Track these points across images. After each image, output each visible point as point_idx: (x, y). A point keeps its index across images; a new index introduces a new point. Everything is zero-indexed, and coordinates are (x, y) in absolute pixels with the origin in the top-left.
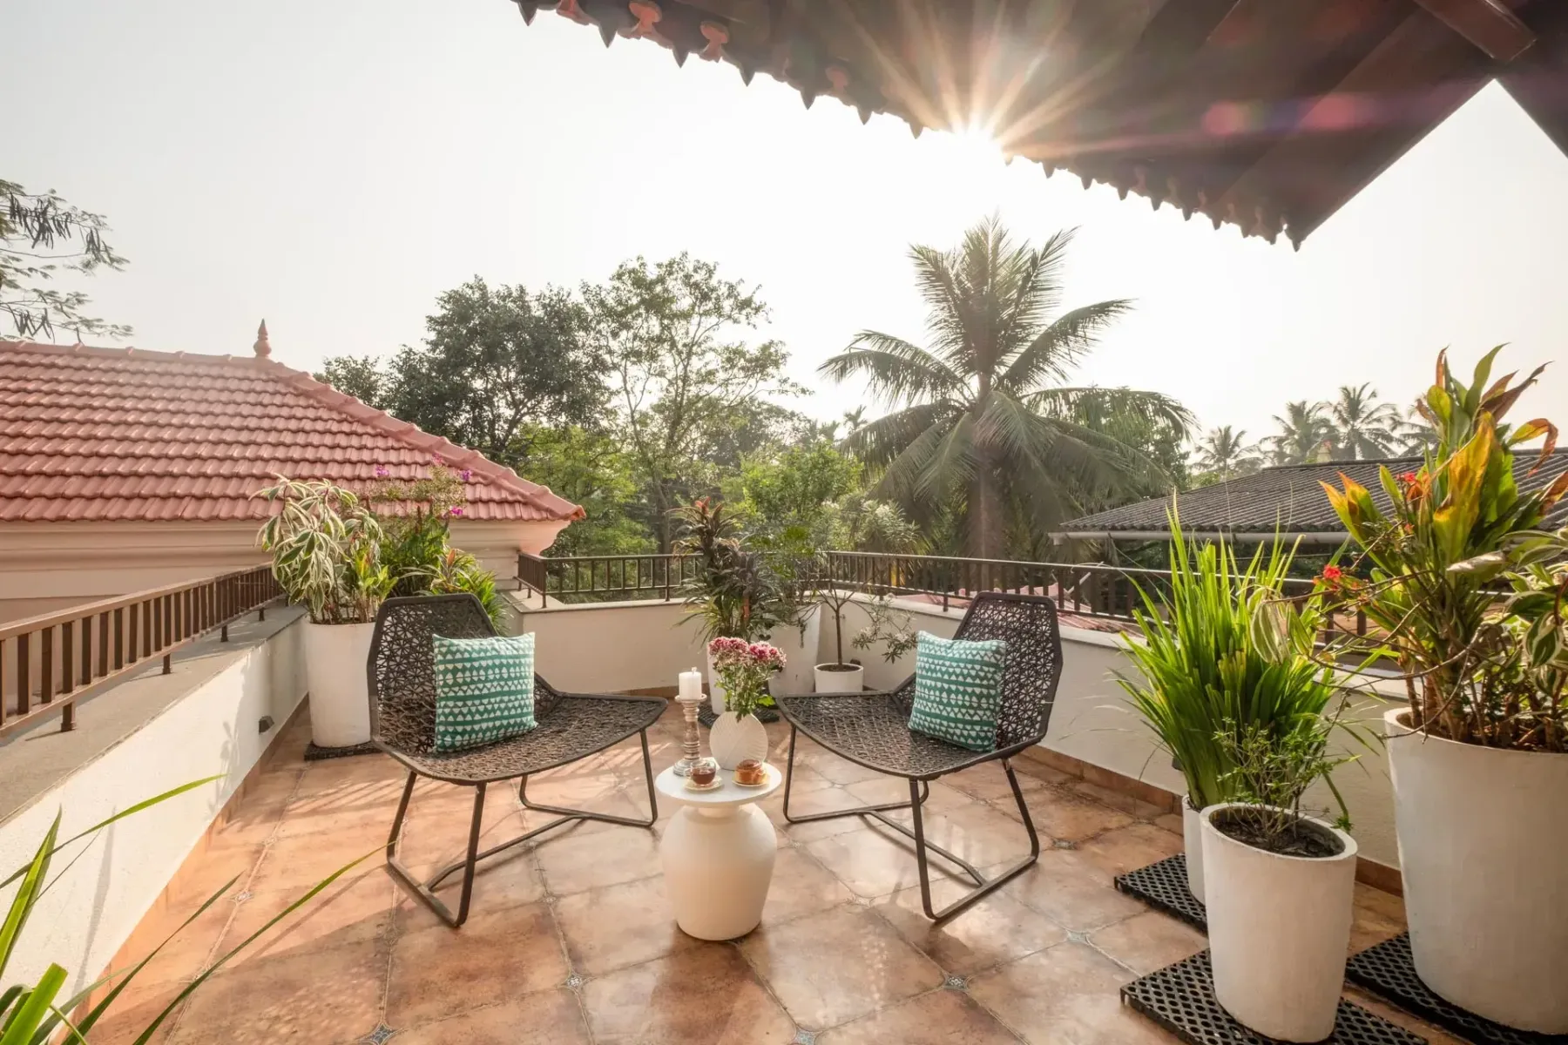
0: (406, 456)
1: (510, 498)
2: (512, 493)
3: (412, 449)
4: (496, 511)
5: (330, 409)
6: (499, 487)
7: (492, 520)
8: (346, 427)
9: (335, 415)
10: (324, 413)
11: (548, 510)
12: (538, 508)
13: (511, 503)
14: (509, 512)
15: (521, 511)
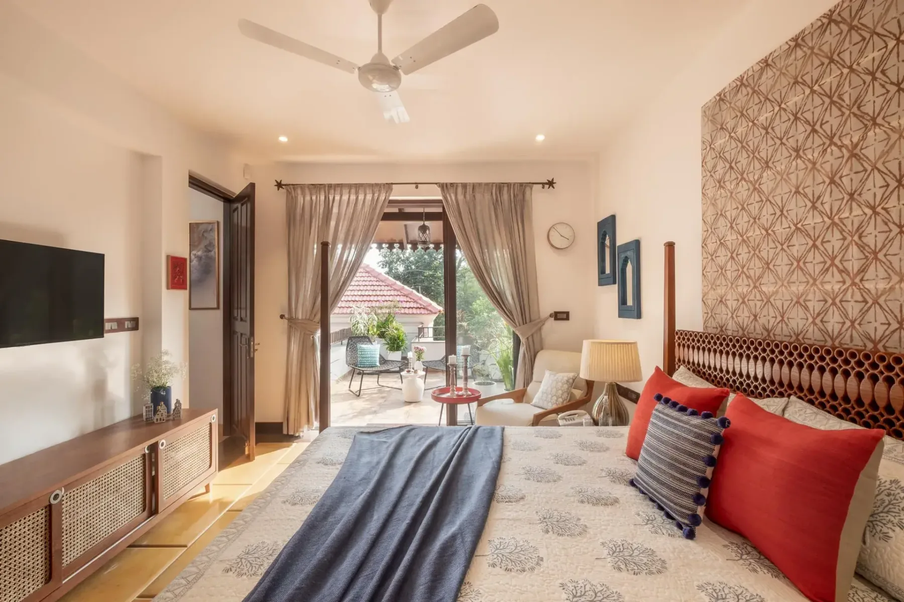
0: (392, 293)
1: (420, 307)
2: (421, 305)
3: (395, 290)
4: (415, 311)
5: (374, 277)
6: (417, 303)
7: (413, 314)
8: (377, 283)
9: (375, 279)
10: (372, 279)
11: (430, 311)
12: (427, 310)
13: (420, 308)
14: (418, 311)
15: (423, 311)
